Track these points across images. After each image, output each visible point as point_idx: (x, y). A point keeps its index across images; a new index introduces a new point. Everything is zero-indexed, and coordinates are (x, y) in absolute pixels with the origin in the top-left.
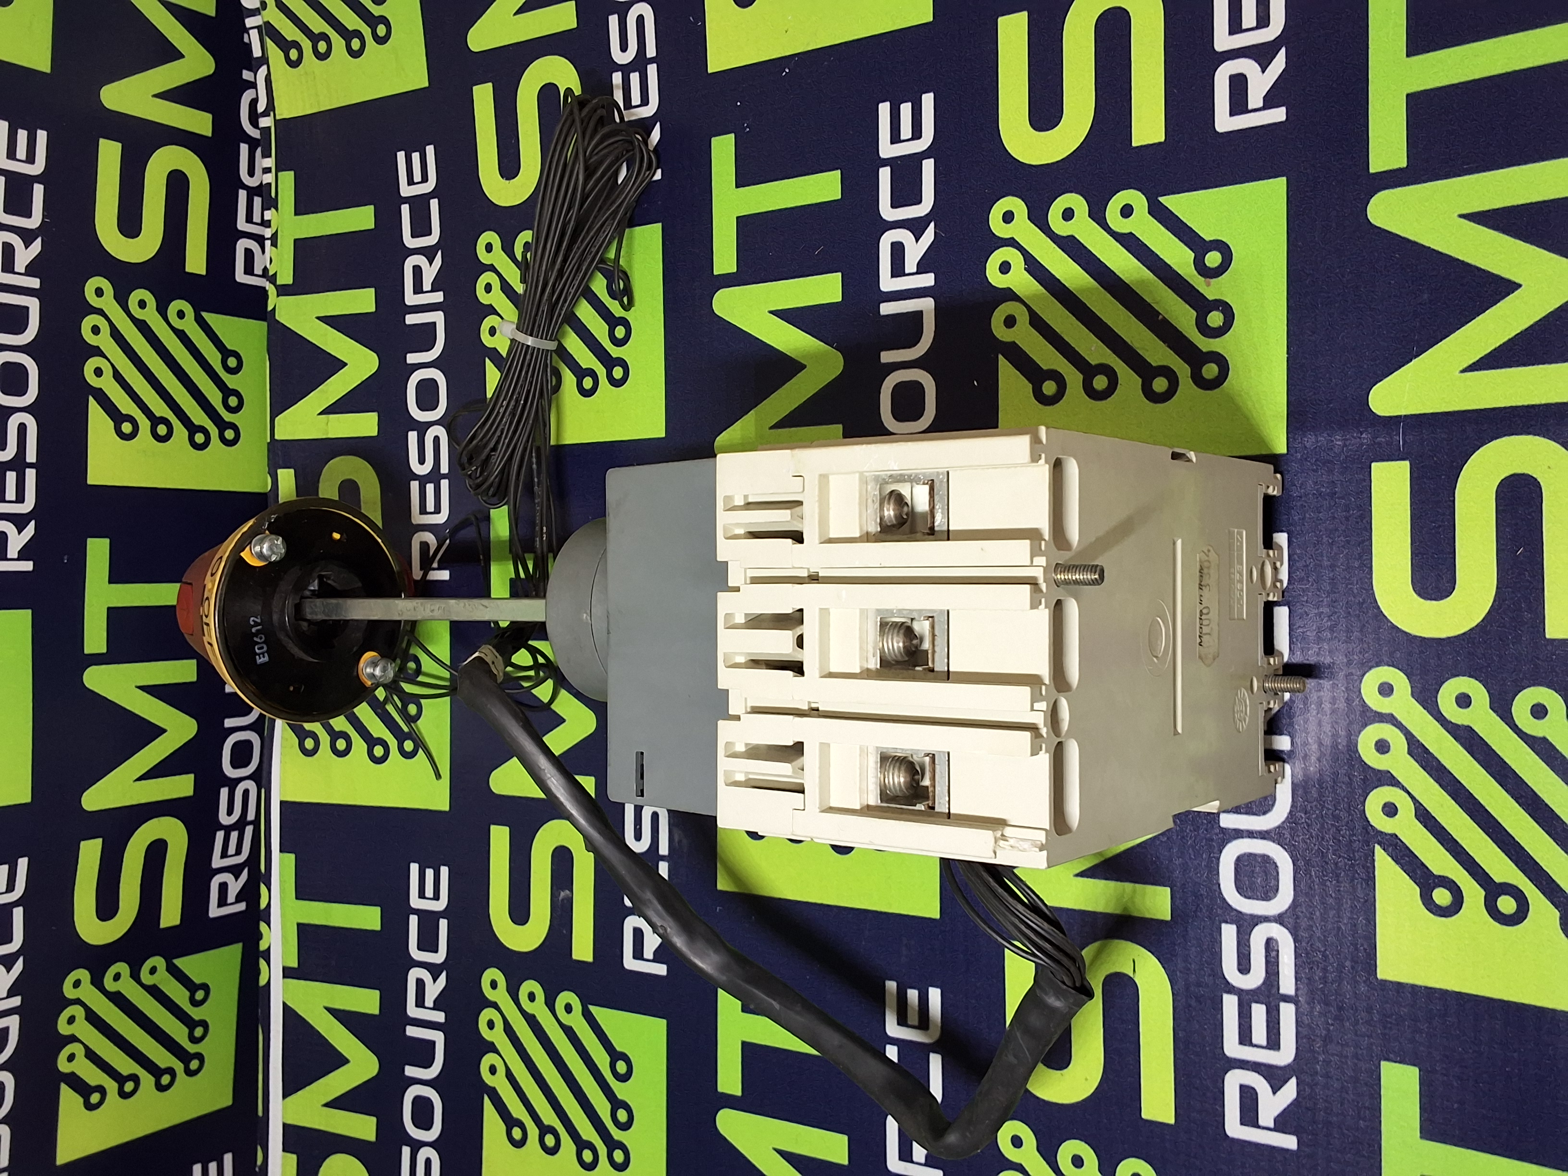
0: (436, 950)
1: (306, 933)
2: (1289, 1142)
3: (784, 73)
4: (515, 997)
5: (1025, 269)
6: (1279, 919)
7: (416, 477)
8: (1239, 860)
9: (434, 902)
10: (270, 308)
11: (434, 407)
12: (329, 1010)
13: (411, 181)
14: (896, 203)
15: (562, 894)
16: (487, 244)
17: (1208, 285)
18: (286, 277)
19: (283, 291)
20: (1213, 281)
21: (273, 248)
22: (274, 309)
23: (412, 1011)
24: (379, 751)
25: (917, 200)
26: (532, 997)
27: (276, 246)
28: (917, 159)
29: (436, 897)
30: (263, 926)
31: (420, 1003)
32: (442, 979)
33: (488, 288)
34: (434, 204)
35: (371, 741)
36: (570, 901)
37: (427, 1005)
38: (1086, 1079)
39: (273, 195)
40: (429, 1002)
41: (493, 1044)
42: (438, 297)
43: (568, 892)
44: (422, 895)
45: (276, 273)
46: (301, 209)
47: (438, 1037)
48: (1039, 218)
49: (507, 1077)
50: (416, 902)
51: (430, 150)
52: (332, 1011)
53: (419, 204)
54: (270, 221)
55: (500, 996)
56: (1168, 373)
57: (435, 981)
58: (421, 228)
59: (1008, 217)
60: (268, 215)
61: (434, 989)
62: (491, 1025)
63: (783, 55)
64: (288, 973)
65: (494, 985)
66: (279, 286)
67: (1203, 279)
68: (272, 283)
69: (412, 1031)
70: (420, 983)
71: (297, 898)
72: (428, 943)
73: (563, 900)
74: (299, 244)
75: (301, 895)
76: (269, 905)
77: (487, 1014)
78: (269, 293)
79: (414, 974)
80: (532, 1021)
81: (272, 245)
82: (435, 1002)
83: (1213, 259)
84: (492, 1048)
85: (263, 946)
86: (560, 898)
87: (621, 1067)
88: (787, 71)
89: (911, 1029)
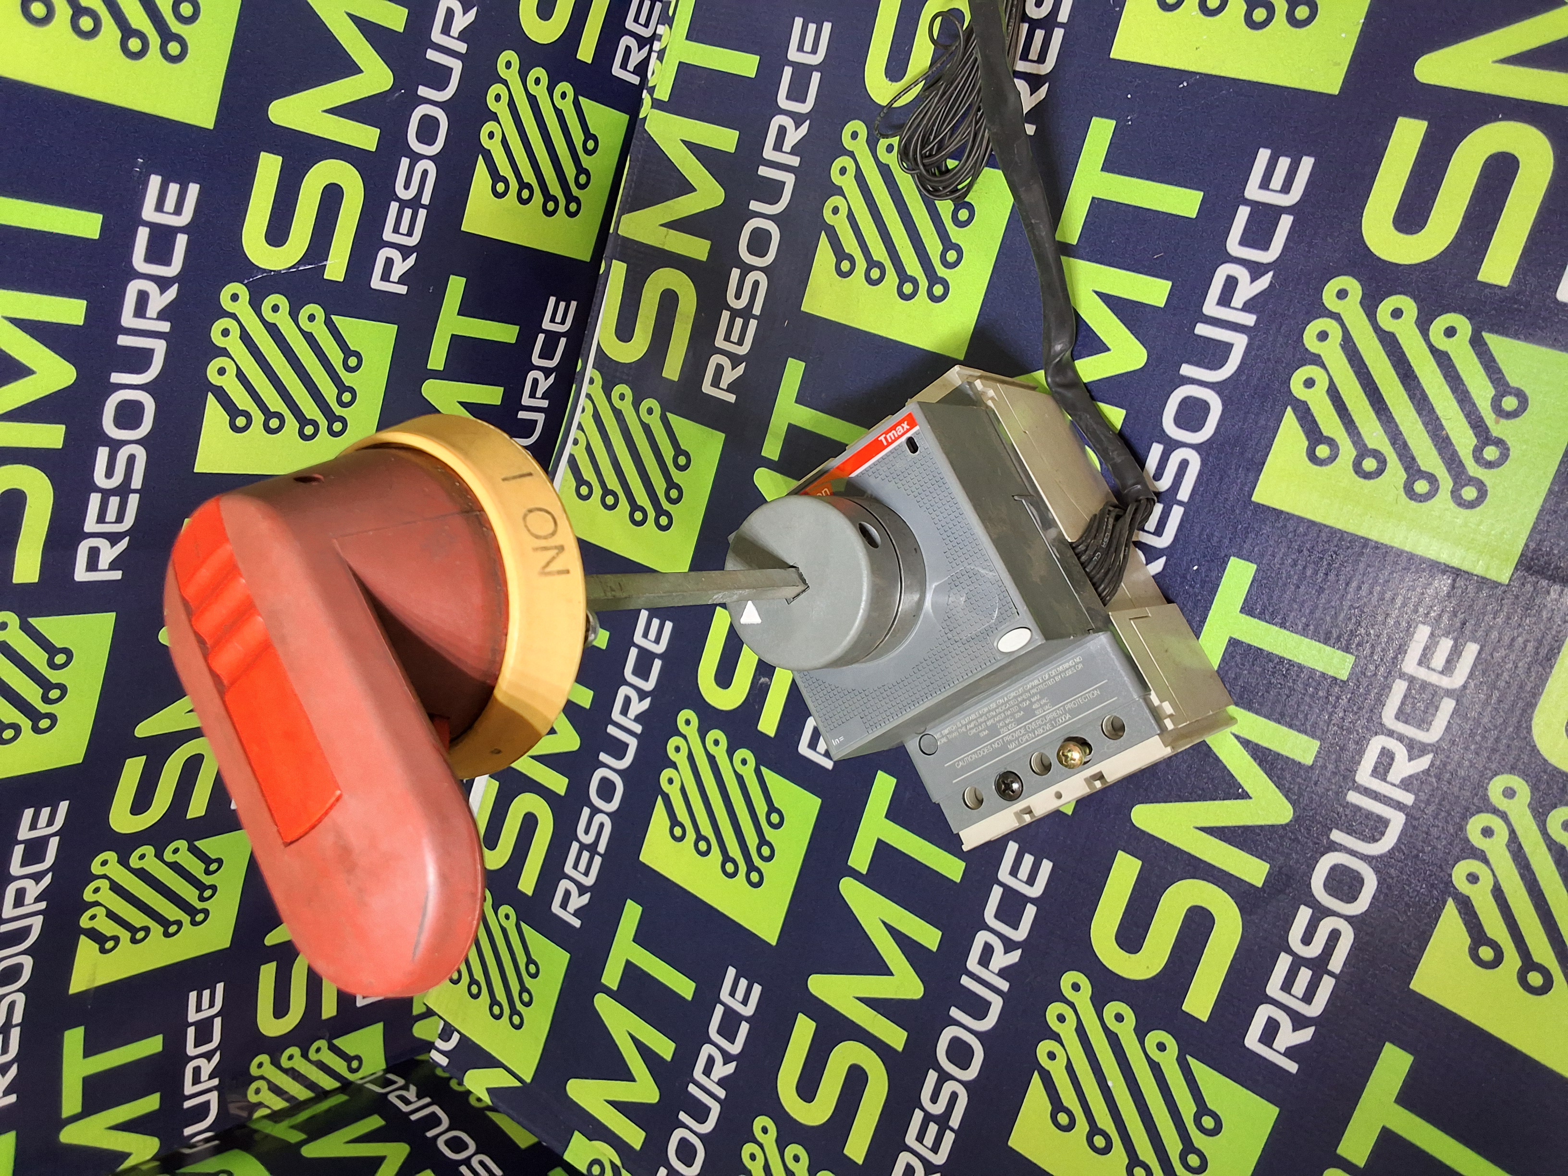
0: (646, 680)
2: (1292, 1067)
3: (1182, 86)
4: (703, 738)
5: (1341, 344)
6: (1348, 919)
7: (729, 308)
8: (1334, 869)
9: (654, 645)
10: (641, 116)
11: (762, 254)
13: (800, 48)
14: (1243, 242)
15: (762, 680)
16: (853, 132)
17: (1497, 422)
18: (663, 93)
19: (657, 104)
20: (1503, 421)
21: (658, 62)
22: (645, 118)
23: (617, 716)
24: (638, 516)
25: (1265, 246)
26: (716, 742)
27: (661, 61)
28: (1276, 212)
29: (657, 642)
31: (624, 712)
32: (647, 703)
33: (843, 171)
34: (816, 77)
35: (634, 506)
36: (767, 686)
37: (629, 715)
38: (1148, 967)
39: (671, 13)
40: (632, 714)
41: (675, 763)
42: (795, 161)
43: (767, 679)
44: (645, 636)
45: (655, 86)
46: (693, 35)
47: (632, 743)
48: (1370, 307)
49: (681, 790)
50: (639, 639)
51: (827, 27)
53: (802, 73)
54: (661, 36)
55: (691, 732)
56: (1432, 479)
57: (640, 701)
58: (797, 93)
59: (1342, 294)
60: (661, 30)
61: (638, 707)
62: (677, 749)
63: (1186, 69)
65: (688, 722)
66: (655, 99)
67: (1494, 416)
68: (650, 94)
69: (612, 730)
70: (628, 700)
72: (642, 673)
73: (762, 684)
74: (683, 67)
77: (676, 741)
78: (645, 102)
79: (624, 691)
80: (711, 759)
81: (658, 58)
82: (636, 716)
83: (1510, 403)
87: (775, 818)
88: (1185, 84)
89: (1018, 881)
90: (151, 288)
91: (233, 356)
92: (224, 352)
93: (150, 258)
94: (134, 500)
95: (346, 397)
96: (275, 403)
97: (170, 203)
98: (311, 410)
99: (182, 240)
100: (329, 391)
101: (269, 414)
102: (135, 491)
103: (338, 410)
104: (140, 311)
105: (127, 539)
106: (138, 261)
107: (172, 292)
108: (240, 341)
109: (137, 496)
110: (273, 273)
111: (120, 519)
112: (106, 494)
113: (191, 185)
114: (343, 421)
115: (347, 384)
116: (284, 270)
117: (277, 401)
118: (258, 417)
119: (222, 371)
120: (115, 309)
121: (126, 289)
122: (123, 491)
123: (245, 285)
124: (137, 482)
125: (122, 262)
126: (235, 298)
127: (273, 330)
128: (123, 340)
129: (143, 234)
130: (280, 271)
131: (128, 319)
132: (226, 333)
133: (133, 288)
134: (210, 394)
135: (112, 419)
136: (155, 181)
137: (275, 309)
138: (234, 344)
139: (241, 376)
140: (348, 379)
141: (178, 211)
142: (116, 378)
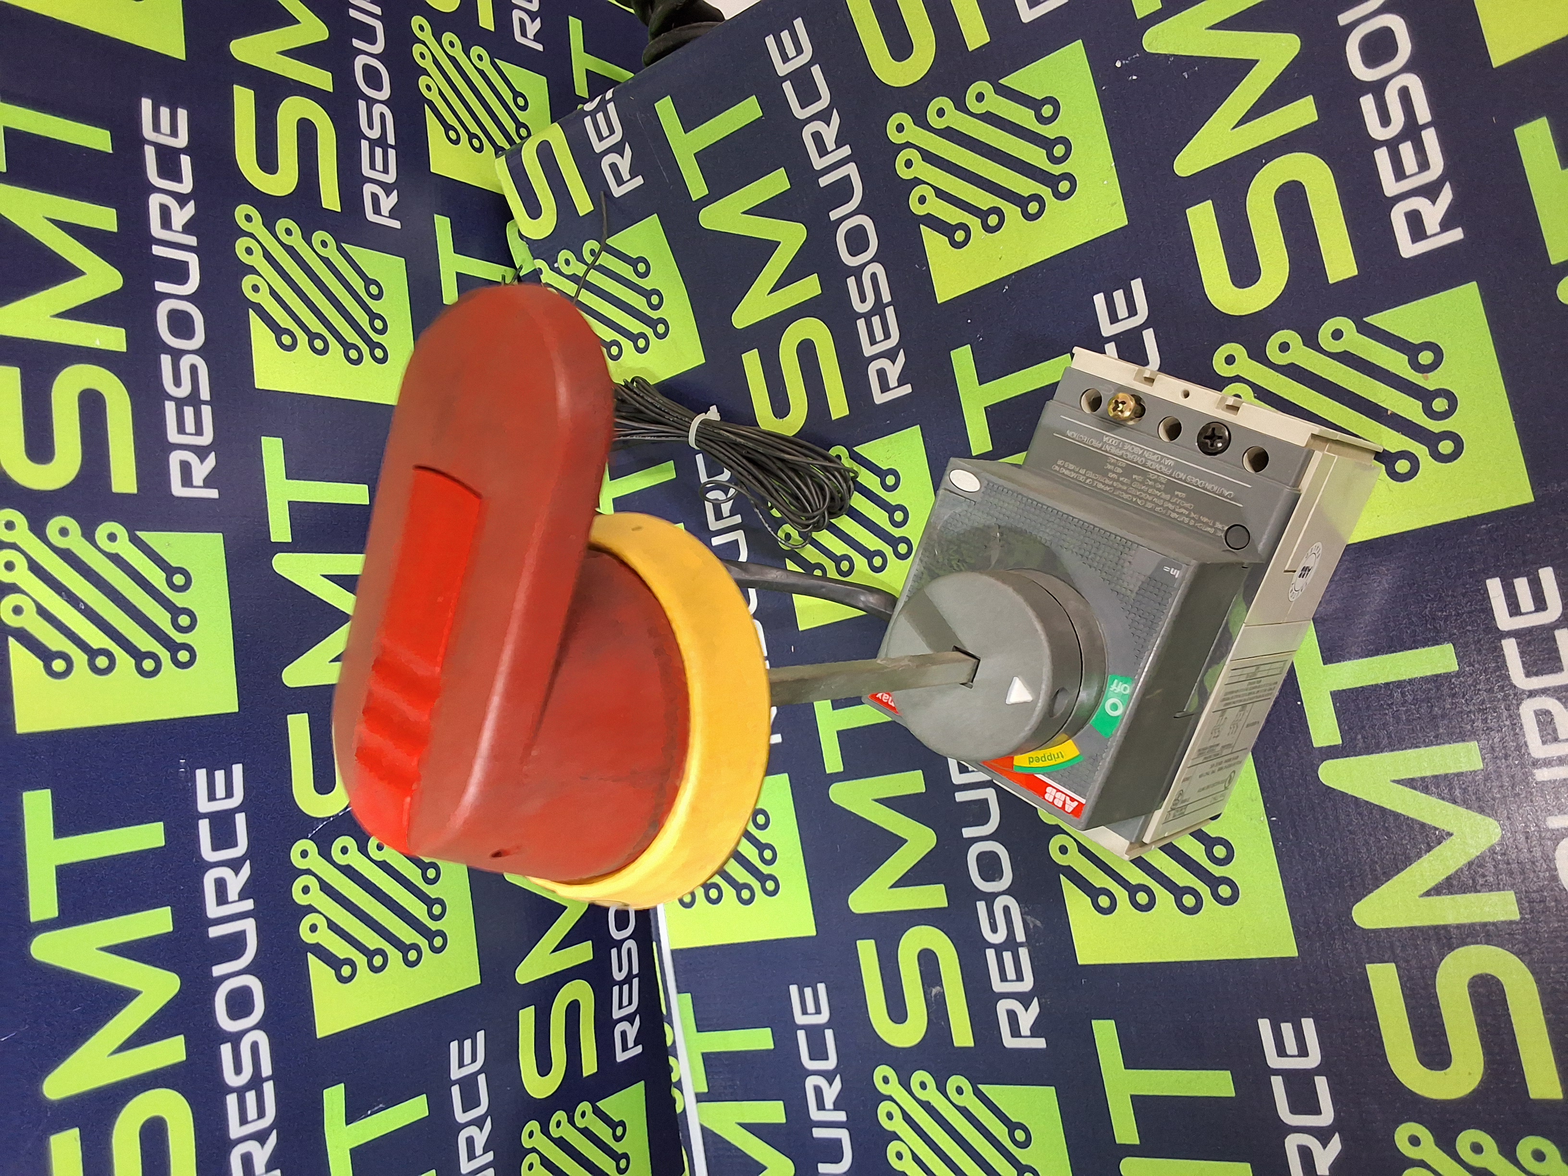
0: (826, 1058)
1: (711, 1060)
4: (908, 1089)
9: (817, 1016)
12: (742, 1125)
15: (934, 991)
23: (815, 1115)
24: (745, 894)
26: (923, 1086)
29: (818, 1011)
30: (672, 1060)
31: (821, 1106)
32: (837, 1083)
35: (738, 887)
36: (942, 995)
37: (827, 1107)
40: (829, 1104)
41: (895, 1133)
42: (738, 518)
43: (938, 988)
44: (804, 1012)
47: (843, 1135)
49: (914, 1159)
50: (800, 1019)
52: (745, 1126)
55: (894, 1089)
56: (1406, 456)
57: (831, 1084)
61: (831, 1093)
62: (890, 1116)
64: (700, 1098)
65: (886, 1080)
69: (818, 1133)
70: (818, 1091)
71: (698, 1031)
72: (818, 1052)
73: (936, 995)
75: (700, 1028)
76: (674, 1042)
77: (884, 1108)
79: (811, 1082)
80: (927, 1107)
82: (834, 1104)
84: (895, 1137)
85: (674, 1078)
86: (933, 993)
87: (1020, 1135)
88: (1007, 287)
89: (1291, 1059)
90: (225, 873)
91: (319, 909)
92: (310, 909)
93: (216, 846)
94: (269, 1088)
95: (437, 910)
96: (373, 941)
97: (220, 790)
98: (407, 935)
99: (241, 820)
100: (418, 909)
101: (369, 954)
102: (268, 1079)
103: (433, 926)
104: (222, 899)
105: (275, 1132)
106: (208, 853)
107: (246, 870)
108: (322, 893)
109: (271, 1083)
110: (332, 819)
111: (261, 1114)
112: (241, 1092)
113: (234, 766)
114: (441, 934)
115: (433, 897)
116: (340, 812)
117: (374, 937)
118: (361, 960)
119: (313, 928)
120: (199, 905)
121: (203, 882)
122: (256, 1083)
123: (310, 839)
124: (267, 1070)
125: (193, 858)
126: (304, 854)
127: (349, 871)
128: (214, 932)
129: (204, 826)
130: (338, 814)
131: (213, 910)
132: (306, 890)
133: (209, 880)
134: (309, 954)
135: (225, 1012)
136: (201, 775)
137: (344, 850)
138: (318, 899)
139: (333, 926)
140: (431, 891)
141: (229, 794)
142: (218, 970)
